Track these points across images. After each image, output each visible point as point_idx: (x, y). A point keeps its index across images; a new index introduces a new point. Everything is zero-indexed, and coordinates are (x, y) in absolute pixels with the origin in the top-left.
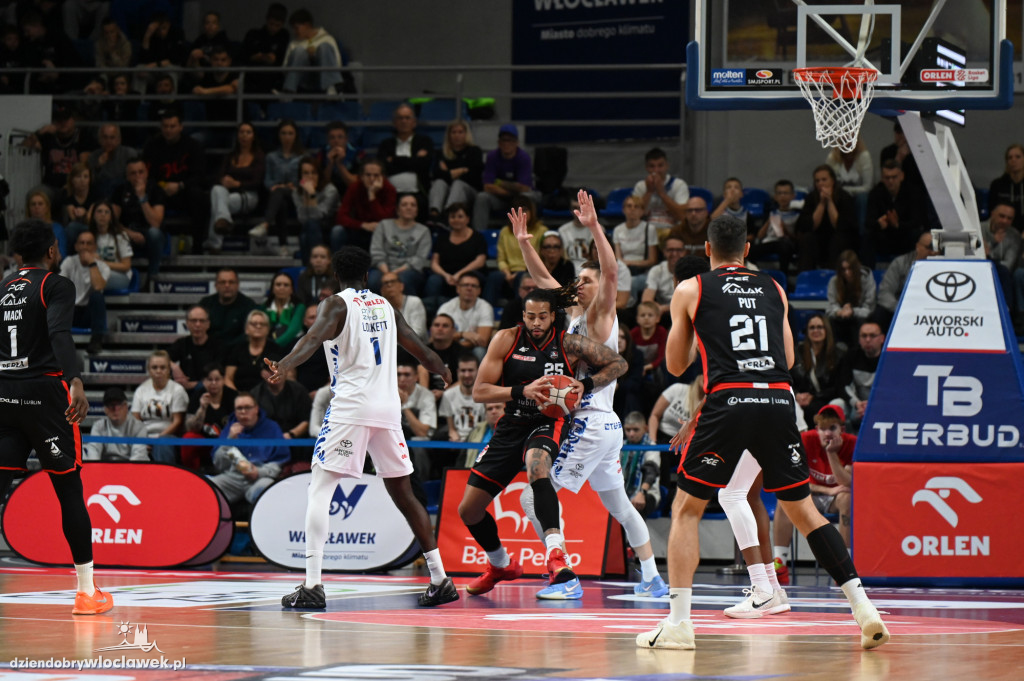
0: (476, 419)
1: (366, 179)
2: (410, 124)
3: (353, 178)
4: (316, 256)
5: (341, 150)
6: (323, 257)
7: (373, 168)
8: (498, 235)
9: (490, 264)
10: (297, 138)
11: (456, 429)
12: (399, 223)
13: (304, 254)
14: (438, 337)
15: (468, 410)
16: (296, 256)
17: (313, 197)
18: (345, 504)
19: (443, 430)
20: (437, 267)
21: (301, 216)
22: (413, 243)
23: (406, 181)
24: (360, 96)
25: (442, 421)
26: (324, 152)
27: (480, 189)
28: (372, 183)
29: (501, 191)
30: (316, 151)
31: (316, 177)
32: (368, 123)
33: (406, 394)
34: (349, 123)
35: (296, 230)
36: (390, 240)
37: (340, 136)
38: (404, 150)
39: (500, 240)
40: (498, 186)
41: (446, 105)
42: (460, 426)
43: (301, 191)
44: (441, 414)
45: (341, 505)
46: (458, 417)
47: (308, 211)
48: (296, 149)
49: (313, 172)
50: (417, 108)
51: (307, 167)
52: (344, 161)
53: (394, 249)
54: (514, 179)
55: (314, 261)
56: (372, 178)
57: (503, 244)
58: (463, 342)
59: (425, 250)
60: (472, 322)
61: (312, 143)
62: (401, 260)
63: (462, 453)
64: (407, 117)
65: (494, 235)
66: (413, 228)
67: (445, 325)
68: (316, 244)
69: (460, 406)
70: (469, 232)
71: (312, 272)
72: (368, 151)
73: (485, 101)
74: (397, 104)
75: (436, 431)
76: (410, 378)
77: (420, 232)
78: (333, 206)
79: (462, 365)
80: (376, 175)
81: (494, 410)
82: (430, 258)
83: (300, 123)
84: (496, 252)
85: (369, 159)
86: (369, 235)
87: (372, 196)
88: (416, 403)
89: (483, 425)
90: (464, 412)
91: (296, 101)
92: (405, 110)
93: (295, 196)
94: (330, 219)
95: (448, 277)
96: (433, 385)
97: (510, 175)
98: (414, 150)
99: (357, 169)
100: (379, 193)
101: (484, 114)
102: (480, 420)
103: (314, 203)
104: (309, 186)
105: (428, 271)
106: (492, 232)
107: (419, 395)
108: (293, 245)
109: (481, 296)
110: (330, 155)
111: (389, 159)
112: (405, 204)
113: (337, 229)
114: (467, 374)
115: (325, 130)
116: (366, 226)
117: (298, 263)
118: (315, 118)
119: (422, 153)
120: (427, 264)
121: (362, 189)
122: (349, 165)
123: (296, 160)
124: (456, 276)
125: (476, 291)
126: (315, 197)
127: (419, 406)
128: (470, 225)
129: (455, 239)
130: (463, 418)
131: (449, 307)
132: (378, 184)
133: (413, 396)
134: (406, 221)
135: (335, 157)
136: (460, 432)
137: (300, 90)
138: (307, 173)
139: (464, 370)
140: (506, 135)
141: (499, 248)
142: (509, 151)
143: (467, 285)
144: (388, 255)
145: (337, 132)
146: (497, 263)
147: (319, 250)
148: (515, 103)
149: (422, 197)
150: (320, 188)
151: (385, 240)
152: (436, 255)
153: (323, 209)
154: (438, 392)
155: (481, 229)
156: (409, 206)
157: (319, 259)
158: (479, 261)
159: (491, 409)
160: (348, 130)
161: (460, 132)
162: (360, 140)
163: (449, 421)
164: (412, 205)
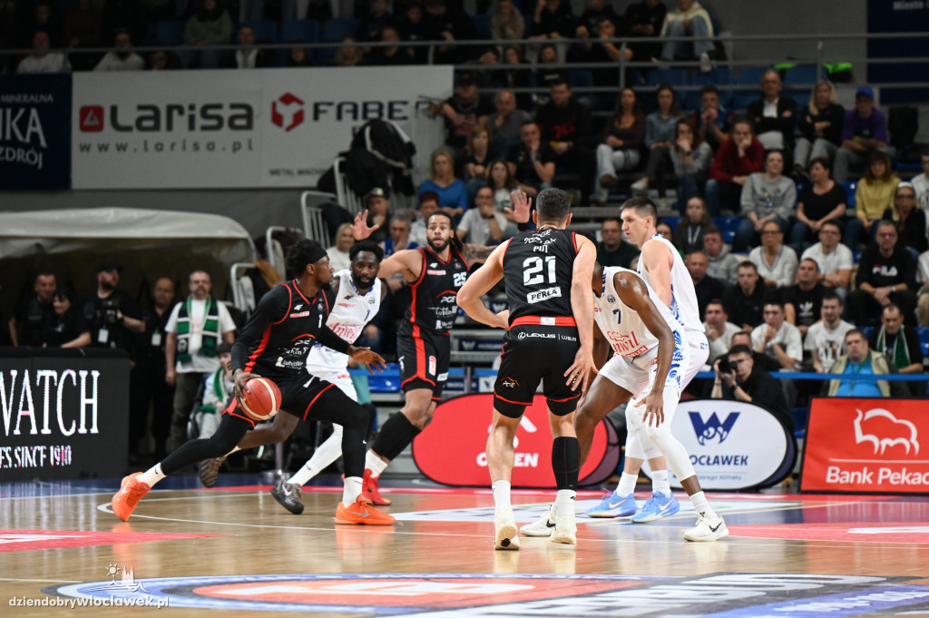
0: (838, 352)
1: (736, 137)
2: (776, 87)
3: (724, 137)
4: (692, 207)
5: (713, 112)
6: (698, 207)
7: (742, 127)
8: (856, 186)
9: (850, 212)
10: (674, 102)
11: (820, 361)
12: (767, 176)
13: (681, 205)
14: (803, 279)
15: (831, 343)
16: (674, 207)
17: (689, 154)
18: (720, 429)
19: (809, 362)
20: (801, 216)
21: (678, 171)
22: (780, 195)
23: (772, 139)
24: (730, 63)
25: (807, 354)
26: (698, 114)
27: (839, 144)
28: (741, 140)
29: (859, 147)
30: (692, 112)
31: (691, 136)
32: (739, 87)
33: (774, 330)
34: (720, 87)
35: (674, 184)
36: (759, 191)
37: (713, 99)
38: (771, 111)
39: (857, 192)
40: (856, 143)
41: (808, 70)
42: (824, 358)
43: (678, 149)
44: (807, 347)
45: (716, 430)
46: (822, 350)
47: (684, 167)
48: (673, 111)
49: (689, 132)
50: (782, 73)
51: (683, 127)
52: (716, 121)
53: (763, 200)
54: (871, 136)
55: (690, 212)
56: (742, 136)
57: (860, 196)
58: (826, 284)
59: (791, 201)
60: (833, 265)
61: (687, 106)
62: (768, 210)
63: (825, 383)
64: (774, 82)
65: (853, 186)
66: (780, 181)
67: (810, 269)
68: (691, 196)
69: (824, 340)
70: (830, 185)
71: (688, 222)
72: (738, 112)
73: (843, 66)
74: (764, 70)
75: (802, 364)
76: (778, 316)
77: (786, 184)
78: (707, 162)
79: (826, 302)
80: (745, 134)
81: (853, 344)
82: (795, 207)
83: (676, 88)
84: (855, 202)
85: (738, 119)
86: (739, 188)
87: (741, 153)
88: (784, 338)
89: (844, 359)
90: (828, 345)
91: (672, 68)
92: (772, 75)
93: (673, 153)
94: (705, 173)
95: (811, 223)
96: (799, 321)
97: (867, 132)
98: (780, 111)
99: (728, 128)
100: (748, 150)
101: (842, 78)
102: (842, 353)
103: (689, 160)
104: (685, 144)
105: (793, 220)
106: (851, 184)
107: (786, 331)
108: (671, 197)
109: (842, 242)
110: (704, 116)
111: (758, 119)
112: (772, 160)
113: (711, 182)
114: (829, 311)
115: (700, 94)
116: (737, 179)
117: (676, 213)
118: (690, 83)
119: (787, 114)
120: (792, 213)
121: (733, 146)
122: (721, 125)
123: (673, 121)
124: (819, 224)
125: (836, 238)
126: (691, 154)
127: (786, 341)
128: (831, 177)
129: (818, 191)
130: (826, 351)
131: (813, 252)
132: (747, 141)
133: (781, 331)
134: (773, 175)
135: (709, 118)
136: (825, 364)
137: (677, 58)
138: (683, 132)
139: (827, 307)
140: (863, 96)
141: (857, 198)
142: (866, 110)
143: (827, 232)
144: (757, 205)
145: (709, 96)
146: (856, 211)
147: (695, 202)
148: (871, 68)
149: (788, 153)
150: (695, 145)
151: (754, 192)
152: (801, 205)
153: (698, 164)
154: (803, 328)
155: (841, 181)
156: (776, 162)
157: (694, 209)
158: (839, 210)
159: (850, 343)
160: (719, 93)
161: (825, 91)
162: (731, 102)
163: (814, 354)
164: (779, 161)
